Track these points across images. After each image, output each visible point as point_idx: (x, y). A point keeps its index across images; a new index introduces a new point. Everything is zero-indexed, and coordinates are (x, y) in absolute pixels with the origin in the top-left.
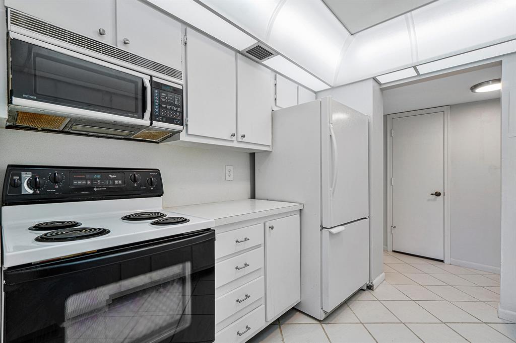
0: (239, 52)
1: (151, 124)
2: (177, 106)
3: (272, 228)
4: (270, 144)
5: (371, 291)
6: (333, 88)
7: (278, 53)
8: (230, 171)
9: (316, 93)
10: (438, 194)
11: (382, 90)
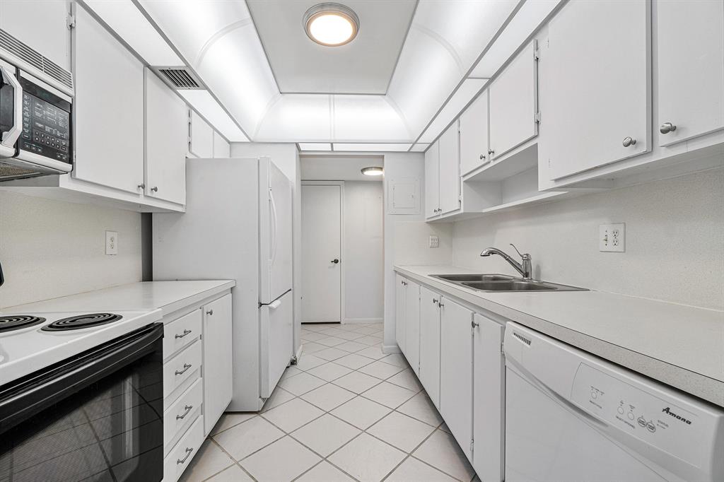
0: (148, 66)
1: (17, 154)
2: (62, 130)
3: (211, 313)
4: (184, 204)
5: (295, 366)
6: (252, 142)
7: (207, 88)
8: (112, 240)
9: (229, 142)
10: (336, 261)
11: (301, 156)
